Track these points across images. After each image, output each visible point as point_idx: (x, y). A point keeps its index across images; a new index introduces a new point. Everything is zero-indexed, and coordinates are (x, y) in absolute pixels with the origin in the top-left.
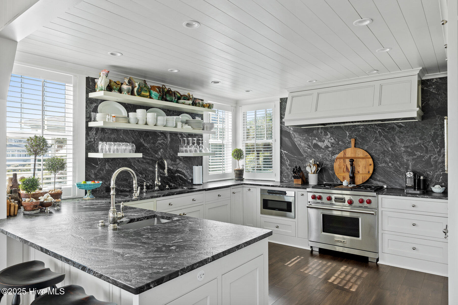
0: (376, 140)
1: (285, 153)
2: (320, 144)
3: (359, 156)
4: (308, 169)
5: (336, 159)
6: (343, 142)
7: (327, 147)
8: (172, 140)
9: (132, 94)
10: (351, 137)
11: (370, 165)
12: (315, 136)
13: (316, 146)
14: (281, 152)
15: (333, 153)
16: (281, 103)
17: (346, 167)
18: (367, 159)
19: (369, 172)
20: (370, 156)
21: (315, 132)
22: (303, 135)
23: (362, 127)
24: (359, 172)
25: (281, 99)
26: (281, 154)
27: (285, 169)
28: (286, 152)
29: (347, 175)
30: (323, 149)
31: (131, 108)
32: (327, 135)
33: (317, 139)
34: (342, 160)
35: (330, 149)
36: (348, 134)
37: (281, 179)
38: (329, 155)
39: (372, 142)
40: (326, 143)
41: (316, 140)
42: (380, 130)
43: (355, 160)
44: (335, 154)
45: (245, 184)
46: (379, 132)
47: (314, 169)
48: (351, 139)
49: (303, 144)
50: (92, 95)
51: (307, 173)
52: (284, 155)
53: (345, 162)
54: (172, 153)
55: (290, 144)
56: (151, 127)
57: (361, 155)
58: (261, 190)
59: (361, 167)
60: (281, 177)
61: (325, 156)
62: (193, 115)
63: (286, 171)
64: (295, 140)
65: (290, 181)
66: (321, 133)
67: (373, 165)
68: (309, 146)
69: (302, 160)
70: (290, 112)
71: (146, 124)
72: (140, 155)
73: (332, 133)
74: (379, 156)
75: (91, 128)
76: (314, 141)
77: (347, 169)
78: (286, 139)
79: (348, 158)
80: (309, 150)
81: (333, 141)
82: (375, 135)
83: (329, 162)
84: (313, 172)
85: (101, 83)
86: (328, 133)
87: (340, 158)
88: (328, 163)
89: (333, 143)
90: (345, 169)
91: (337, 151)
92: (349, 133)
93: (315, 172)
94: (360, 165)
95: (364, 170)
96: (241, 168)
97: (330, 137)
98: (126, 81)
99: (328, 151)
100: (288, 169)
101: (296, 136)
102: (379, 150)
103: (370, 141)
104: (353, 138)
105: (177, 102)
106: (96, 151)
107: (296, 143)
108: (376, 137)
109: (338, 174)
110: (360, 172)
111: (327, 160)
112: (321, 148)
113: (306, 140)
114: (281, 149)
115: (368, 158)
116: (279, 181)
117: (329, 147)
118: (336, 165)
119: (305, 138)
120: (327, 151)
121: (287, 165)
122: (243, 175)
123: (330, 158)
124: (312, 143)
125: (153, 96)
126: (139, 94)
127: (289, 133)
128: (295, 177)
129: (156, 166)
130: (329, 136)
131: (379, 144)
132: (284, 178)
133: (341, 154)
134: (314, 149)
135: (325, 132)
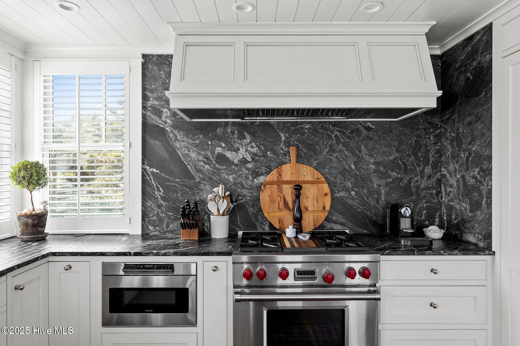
0: (332, 150)
1: (153, 173)
2: (229, 155)
3: (306, 179)
4: (212, 207)
5: (264, 186)
6: (275, 152)
7: (244, 161)
10: (288, 144)
11: (326, 195)
12: (220, 139)
13: (222, 159)
14: (144, 170)
15: (256, 174)
16: (143, 64)
17: (283, 200)
18: (320, 185)
19: (324, 208)
20: (323, 179)
21: (219, 131)
22: (194, 135)
23: (308, 126)
24: (306, 209)
25: (144, 56)
26: (143, 176)
27: (153, 206)
28: (155, 170)
29: (288, 217)
30: (236, 165)
32: (244, 137)
33: (223, 145)
34: (275, 187)
35: (250, 166)
36: (283, 138)
37: (143, 230)
38: (247, 178)
39: (324, 153)
40: (242, 153)
41: (221, 147)
42: (338, 134)
43: (304, 186)
44: (259, 176)
45: (54, 254)
46: (336, 136)
47: (224, 205)
48: (288, 147)
49: (193, 155)
51: (210, 215)
52: (152, 177)
53: (280, 190)
55: (164, 154)
57: (309, 178)
58: (104, 265)
59: (310, 198)
60: (142, 225)
61: (240, 178)
63: (156, 210)
64: (178, 145)
65: (165, 233)
66: (233, 132)
67: (329, 195)
68: (208, 159)
69: (191, 188)
70: (182, 78)
73: (253, 135)
74: (335, 178)
76: (219, 150)
77: (286, 203)
78: (156, 144)
79: (287, 182)
80: (207, 167)
81: (255, 150)
82: (330, 142)
83: (247, 191)
84: (221, 212)
86: (246, 134)
87: (271, 183)
88: (245, 192)
89: (255, 155)
90: (282, 204)
91: (264, 169)
92: (285, 136)
93: (226, 211)
94: (308, 195)
95: (316, 204)
96: (39, 208)
97: (250, 143)
99: (246, 169)
100: (160, 206)
101: (179, 137)
102: (336, 168)
103: (321, 153)
104: (293, 146)
107: (179, 152)
108: (331, 146)
109: (268, 213)
110: (310, 209)
111: (243, 187)
112: (233, 163)
113: (201, 147)
114: (143, 163)
115: (321, 182)
116: (139, 232)
117: (249, 162)
118: (265, 197)
119: (198, 141)
120: (243, 169)
121: (157, 198)
122: (44, 226)
123: (250, 183)
124: (213, 152)
127: (164, 130)
128: (184, 226)
130: (249, 140)
131: (337, 157)
132: (151, 225)
133: (273, 176)
134: (217, 166)
135: (239, 132)
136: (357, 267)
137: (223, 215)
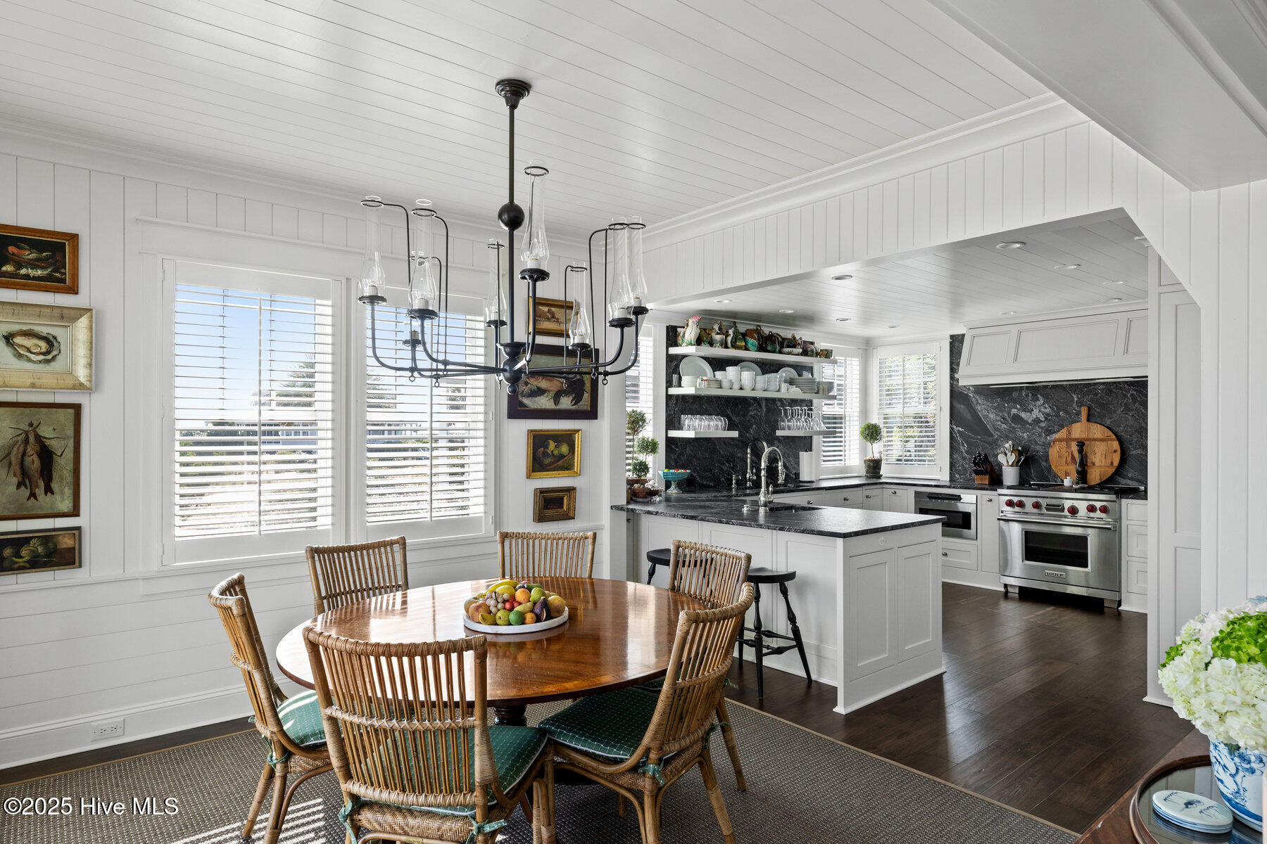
0: (1127, 409)
1: (958, 431)
2: (1023, 415)
3: (1096, 436)
4: (1001, 458)
5: (1054, 442)
6: (1067, 412)
7: (1037, 421)
8: (768, 410)
9: (726, 347)
10: (1080, 404)
11: (1115, 451)
12: (1015, 402)
13: (1017, 419)
14: (952, 429)
15: (1049, 432)
16: (951, 343)
17: (1070, 456)
18: (1109, 442)
19: (1112, 463)
20: (1114, 437)
21: (1015, 394)
22: (993, 399)
23: (1101, 387)
24: (1094, 464)
25: (952, 337)
26: (951, 433)
27: (959, 458)
28: (960, 429)
29: (1073, 469)
30: (1029, 424)
31: (718, 364)
32: (1038, 399)
33: (1018, 407)
34: (1064, 444)
35: (1043, 425)
36: (1076, 399)
37: (951, 477)
38: (1040, 435)
39: (1119, 412)
40: (1036, 413)
41: (1016, 408)
42: (1135, 393)
43: (1087, 443)
44: (1052, 433)
45: (886, 483)
46: (1132, 395)
47: (1012, 458)
48: (1081, 407)
49: (992, 416)
50: (673, 351)
51: (1000, 465)
52: (958, 435)
53: (1069, 446)
54: (768, 430)
55: (969, 417)
56: (747, 393)
57: (1098, 435)
58: (916, 493)
59: (1098, 455)
60: (950, 473)
61: (1034, 436)
62: (799, 368)
63: (961, 462)
64: (979, 408)
65: (968, 480)
66: (1027, 395)
67: (1119, 451)
68: (1004, 419)
69: (990, 444)
70: (969, 363)
71: (741, 389)
72: (735, 434)
73: (1046, 397)
74: (1131, 436)
75: (671, 396)
76: (1014, 411)
77: (1073, 458)
78: (961, 407)
79: (1075, 440)
80: (1004, 426)
81: (1048, 410)
82: (1125, 401)
83: (1040, 447)
84: (1010, 463)
85: (690, 333)
86: (1039, 396)
87: (1060, 440)
88: (1038, 448)
89: (1048, 415)
90: (1069, 459)
91: (1056, 427)
92: (1078, 397)
93: (1015, 463)
94: (1097, 451)
95: (1103, 460)
96: (877, 456)
97: (1043, 404)
98: (716, 327)
99: (1040, 427)
100: (964, 459)
101: (980, 401)
102: (1132, 426)
103: (1115, 412)
104: (1085, 405)
105: (780, 352)
106: (680, 428)
107: (980, 414)
108: (1126, 405)
109: (1056, 467)
110: (1097, 464)
111: (1036, 443)
112: (1027, 422)
113: (999, 409)
114: (951, 423)
115: (1111, 440)
116: (948, 480)
117: (1042, 421)
118: (1053, 452)
119: (996, 404)
120: (1037, 428)
121: (962, 452)
122: (880, 469)
123: (1043, 440)
124: (1009, 413)
125: (750, 346)
126: (734, 346)
127: (967, 395)
128: (977, 473)
129: (749, 451)
130: (1042, 402)
131: (1133, 415)
132: (957, 473)
133: (1063, 434)
134: (1013, 425)
135: (1033, 395)
136: (1098, 505)
137: (1012, 466)
